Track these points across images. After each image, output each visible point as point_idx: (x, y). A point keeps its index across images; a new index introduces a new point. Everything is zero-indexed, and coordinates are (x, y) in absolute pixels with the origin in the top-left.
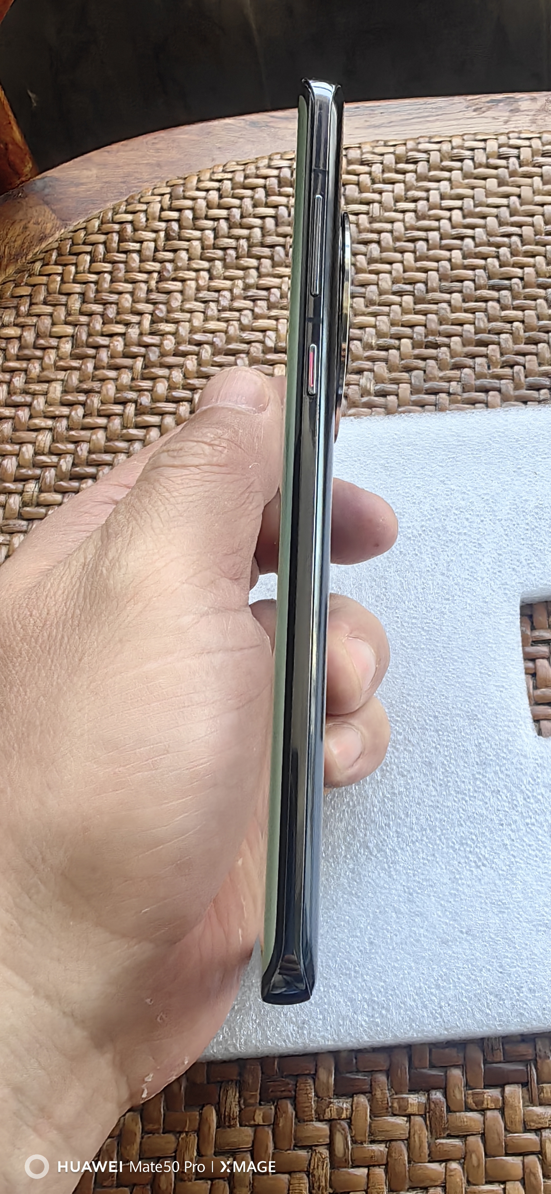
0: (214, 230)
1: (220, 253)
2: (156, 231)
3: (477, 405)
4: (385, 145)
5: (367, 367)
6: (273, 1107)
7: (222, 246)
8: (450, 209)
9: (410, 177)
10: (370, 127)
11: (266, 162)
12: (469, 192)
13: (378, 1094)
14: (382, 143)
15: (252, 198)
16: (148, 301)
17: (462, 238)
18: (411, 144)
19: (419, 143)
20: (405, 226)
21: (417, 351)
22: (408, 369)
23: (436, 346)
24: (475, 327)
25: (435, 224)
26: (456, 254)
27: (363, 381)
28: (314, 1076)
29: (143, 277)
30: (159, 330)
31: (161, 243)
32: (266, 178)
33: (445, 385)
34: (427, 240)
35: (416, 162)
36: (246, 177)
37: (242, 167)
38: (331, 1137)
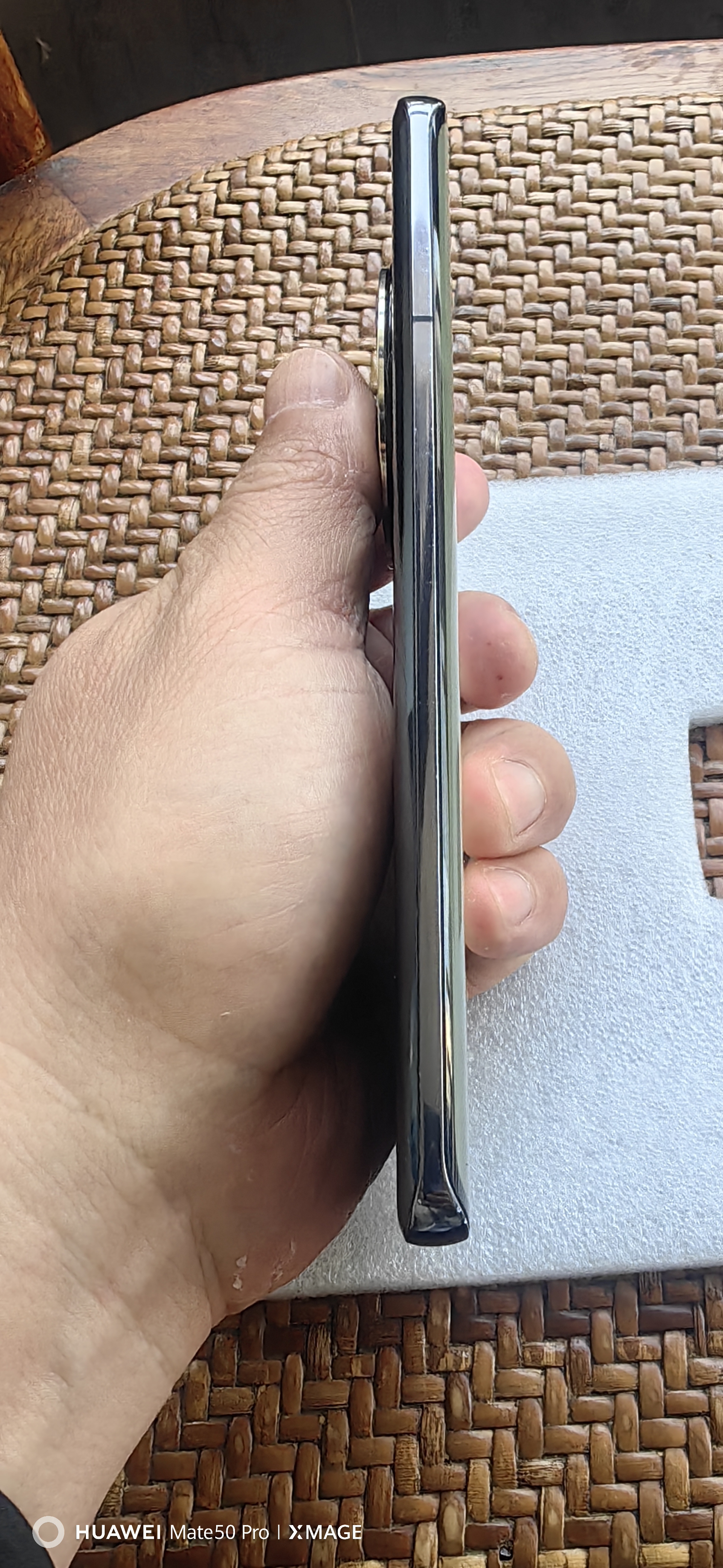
0: (287, 229)
1: (295, 261)
2: (211, 232)
3: (636, 466)
4: (514, 113)
5: (489, 414)
6: (374, 1356)
7: (298, 252)
8: (601, 202)
9: (548, 157)
10: (493, 88)
11: (355, 136)
12: (624, 177)
13: (506, 1342)
14: (510, 110)
15: (338, 186)
16: (201, 326)
17: (616, 240)
18: (548, 112)
19: (560, 110)
20: (540, 224)
21: (556, 393)
22: (545, 418)
23: (582, 386)
24: (633, 362)
25: (580, 221)
26: (609, 263)
27: (485, 433)
28: (426, 1320)
29: (195, 293)
30: (217, 365)
31: (218, 247)
32: (355, 158)
33: (592, 438)
34: (569, 243)
35: (555, 137)
36: (329, 158)
37: (324, 144)
38: (448, 1393)
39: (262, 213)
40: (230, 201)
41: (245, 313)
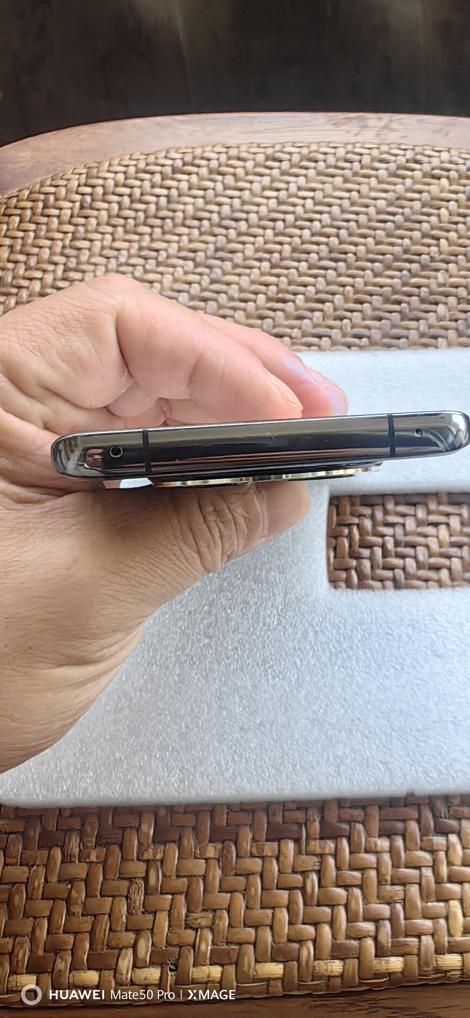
0: (119, 203)
1: (122, 221)
2: (73, 202)
3: (313, 348)
4: (259, 146)
6: (105, 850)
7: (124, 216)
8: (304, 198)
9: (275, 172)
10: (249, 132)
11: (163, 154)
12: (319, 186)
13: (185, 843)
14: (255, 145)
15: (151, 181)
16: (62, 254)
17: (311, 220)
18: (278, 147)
19: (284, 147)
20: (268, 209)
21: (269, 305)
22: (262, 318)
23: (284, 301)
24: (316, 289)
25: (291, 209)
26: (306, 233)
28: (138, 829)
29: (60, 236)
31: (76, 211)
32: (163, 166)
33: (288, 331)
34: (284, 221)
35: (281, 161)
36: (147, 164)
37: (144, 157)
38: (147, 872)
39: (104, 194)
40: (86, 185)
41: (89, 249)
